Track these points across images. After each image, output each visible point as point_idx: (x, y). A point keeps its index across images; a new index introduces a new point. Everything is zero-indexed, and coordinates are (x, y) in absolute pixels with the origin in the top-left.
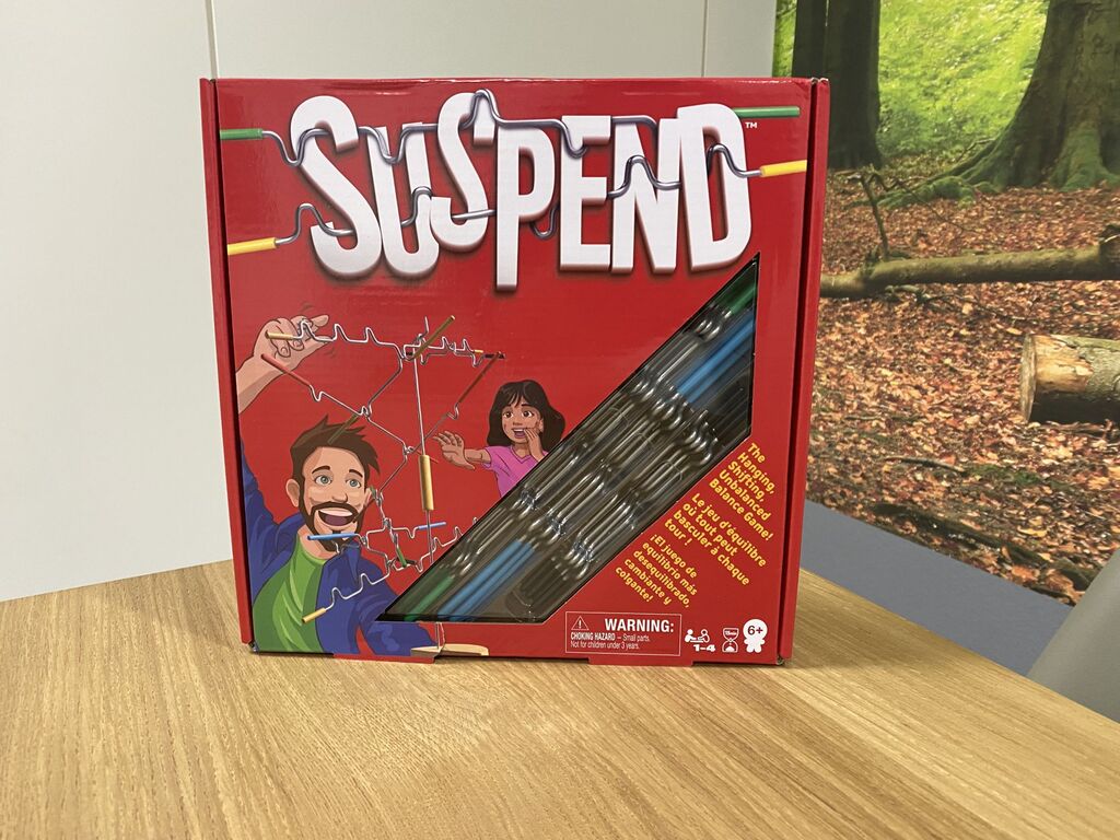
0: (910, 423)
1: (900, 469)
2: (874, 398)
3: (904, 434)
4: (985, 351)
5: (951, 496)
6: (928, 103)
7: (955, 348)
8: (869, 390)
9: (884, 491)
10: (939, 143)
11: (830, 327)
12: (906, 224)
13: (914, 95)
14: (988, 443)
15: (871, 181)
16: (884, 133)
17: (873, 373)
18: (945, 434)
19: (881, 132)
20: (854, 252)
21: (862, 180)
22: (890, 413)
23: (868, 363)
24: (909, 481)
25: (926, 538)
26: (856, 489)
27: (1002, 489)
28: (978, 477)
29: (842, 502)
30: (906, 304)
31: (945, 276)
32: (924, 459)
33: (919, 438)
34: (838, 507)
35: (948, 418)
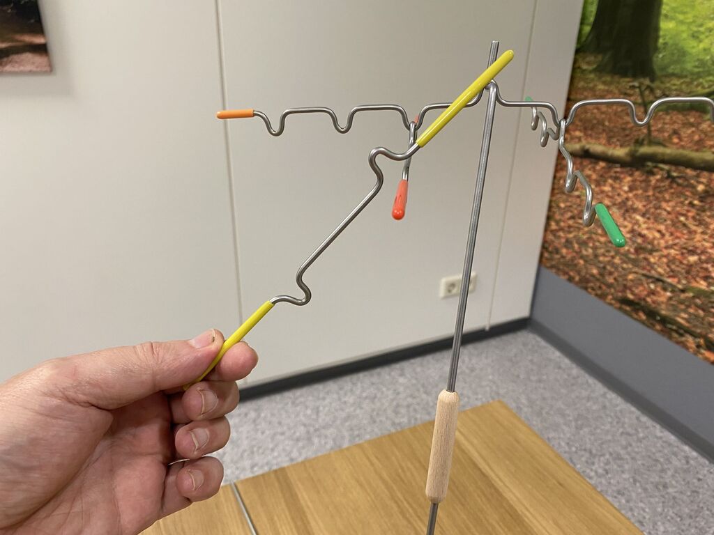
0: (651, 252)
1: (640, 280)
2: (629, 232)
3: (646, 259)
4: (709, 217)
5: (672, 302)
6: (693, 43)
7: (688, 211)
8: (625, 227)
9: (628, 291)
10: (699, 73)
11: (605, 181)
12: (666, 124)
13: (684, 35)
14: (701, 274)
15: (646, 89)
16: (659, 58)
17: (630, 217)
18: (674, 263)
19: (657, 57)
20: (627, 135)
21: (639, 87)
22: (639, 244)
23: (627, 210)
24: (645, 288)
25: (652, 324)
26: (610, 286)
27: (707, 305)
28: (691, 295)
29: (599, 292)
30: (658, 177)
31: (689, 164)
32: (657, 276)
33: (655, 263)
34: (596, 295)
35: (677, 255)
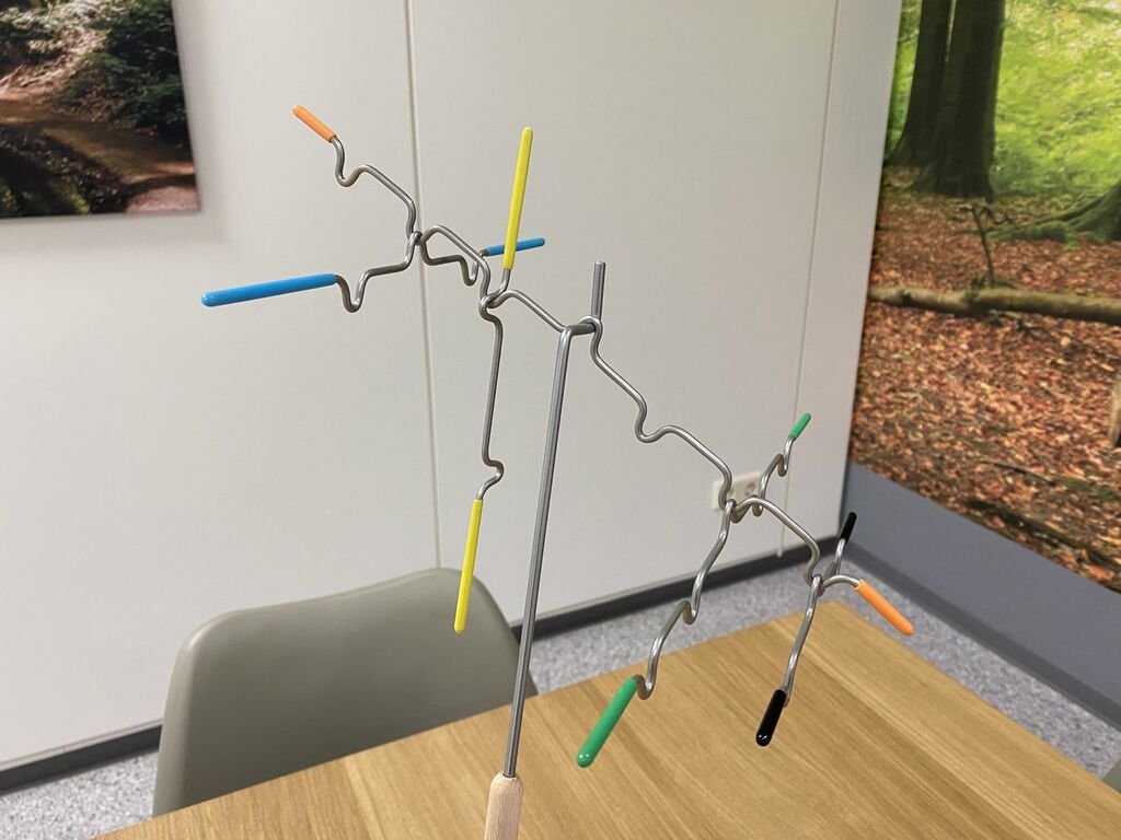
0: (1005, 432)
1: (992, 472)
2: (973, 406)
3: (998, 442)
4: (1079, 380)
5: (1038, 501)
6: (1041, 151)
7: (1051, 374)
8: (967, 399)
9: (977, 489)
10: (1050, 190)
11: (935, 338)
12: (1013, 258)
13: (1028, 142)
14: (1075, 460)
15: (982, 212)
16: (997, 171)
17: (973, 385)
18: (1037, 447)
19: (995, 170)
20: (961, 275)
21: (973, 210)
22: (987, 422)
23: (968, 376)
24: (1000, 482)
25: (1013, 534)
26: (950, 483)
27: (1086, 501)
28: (1064, 488)
29: (936, 493)
30: (1008, 329)
31: (1046, 309)
32: (1015, 466)
33: (1011, 448)
34: (933, 497)
35: (1041, 434)
